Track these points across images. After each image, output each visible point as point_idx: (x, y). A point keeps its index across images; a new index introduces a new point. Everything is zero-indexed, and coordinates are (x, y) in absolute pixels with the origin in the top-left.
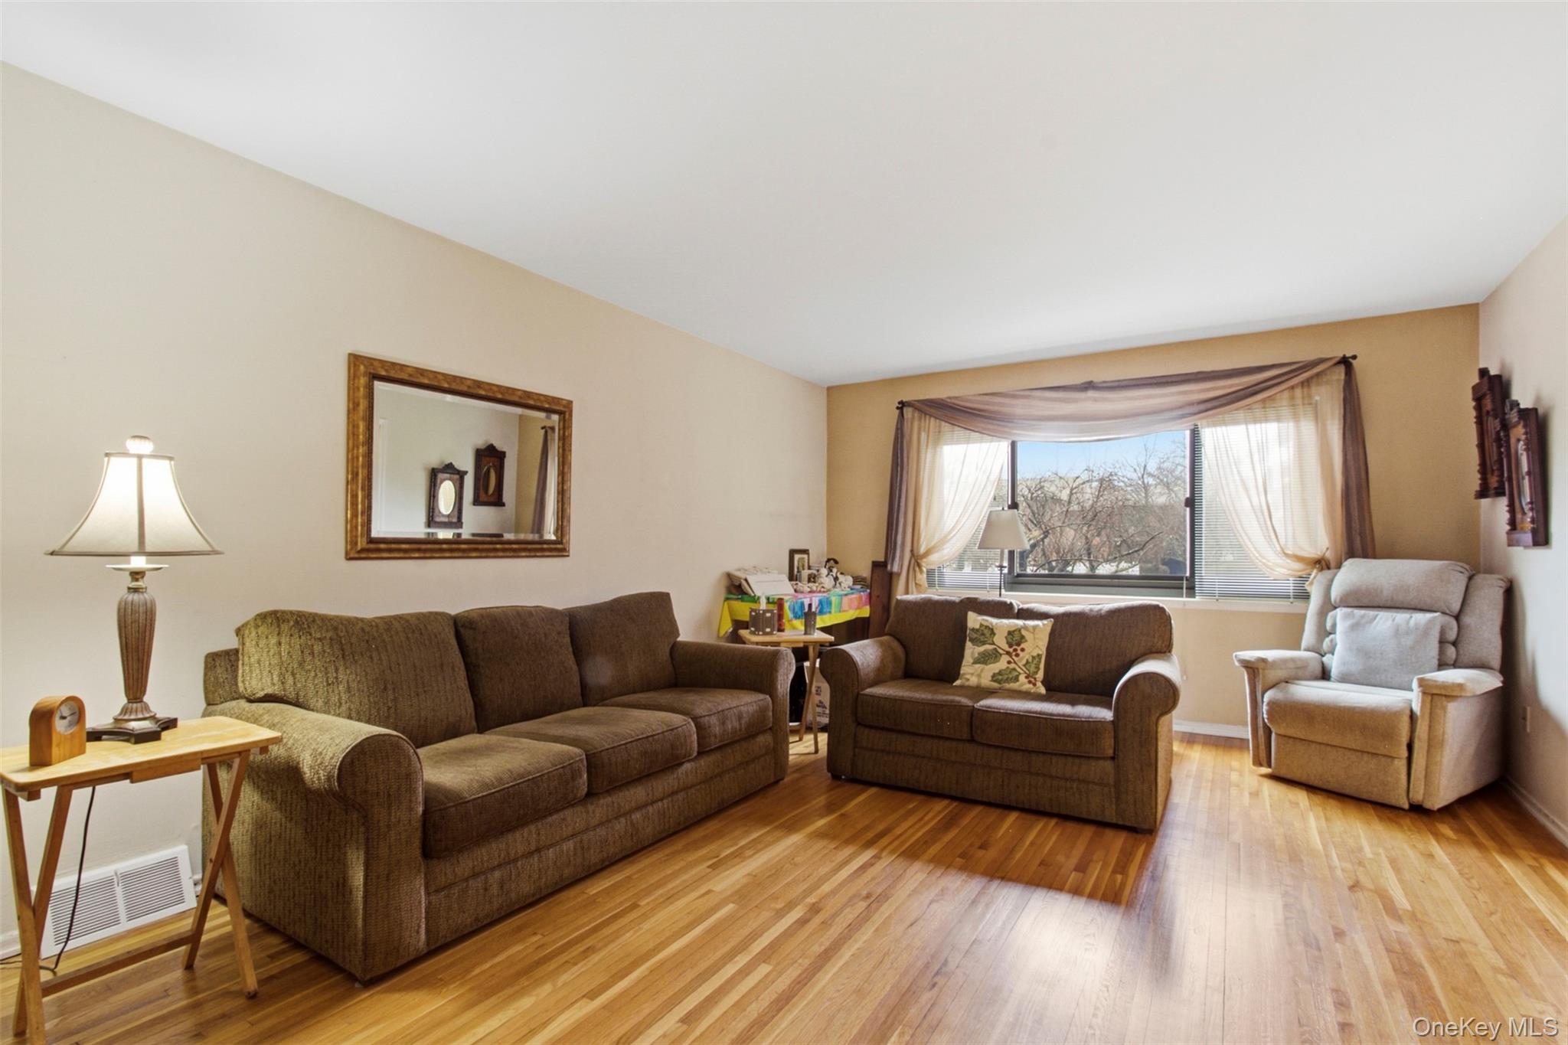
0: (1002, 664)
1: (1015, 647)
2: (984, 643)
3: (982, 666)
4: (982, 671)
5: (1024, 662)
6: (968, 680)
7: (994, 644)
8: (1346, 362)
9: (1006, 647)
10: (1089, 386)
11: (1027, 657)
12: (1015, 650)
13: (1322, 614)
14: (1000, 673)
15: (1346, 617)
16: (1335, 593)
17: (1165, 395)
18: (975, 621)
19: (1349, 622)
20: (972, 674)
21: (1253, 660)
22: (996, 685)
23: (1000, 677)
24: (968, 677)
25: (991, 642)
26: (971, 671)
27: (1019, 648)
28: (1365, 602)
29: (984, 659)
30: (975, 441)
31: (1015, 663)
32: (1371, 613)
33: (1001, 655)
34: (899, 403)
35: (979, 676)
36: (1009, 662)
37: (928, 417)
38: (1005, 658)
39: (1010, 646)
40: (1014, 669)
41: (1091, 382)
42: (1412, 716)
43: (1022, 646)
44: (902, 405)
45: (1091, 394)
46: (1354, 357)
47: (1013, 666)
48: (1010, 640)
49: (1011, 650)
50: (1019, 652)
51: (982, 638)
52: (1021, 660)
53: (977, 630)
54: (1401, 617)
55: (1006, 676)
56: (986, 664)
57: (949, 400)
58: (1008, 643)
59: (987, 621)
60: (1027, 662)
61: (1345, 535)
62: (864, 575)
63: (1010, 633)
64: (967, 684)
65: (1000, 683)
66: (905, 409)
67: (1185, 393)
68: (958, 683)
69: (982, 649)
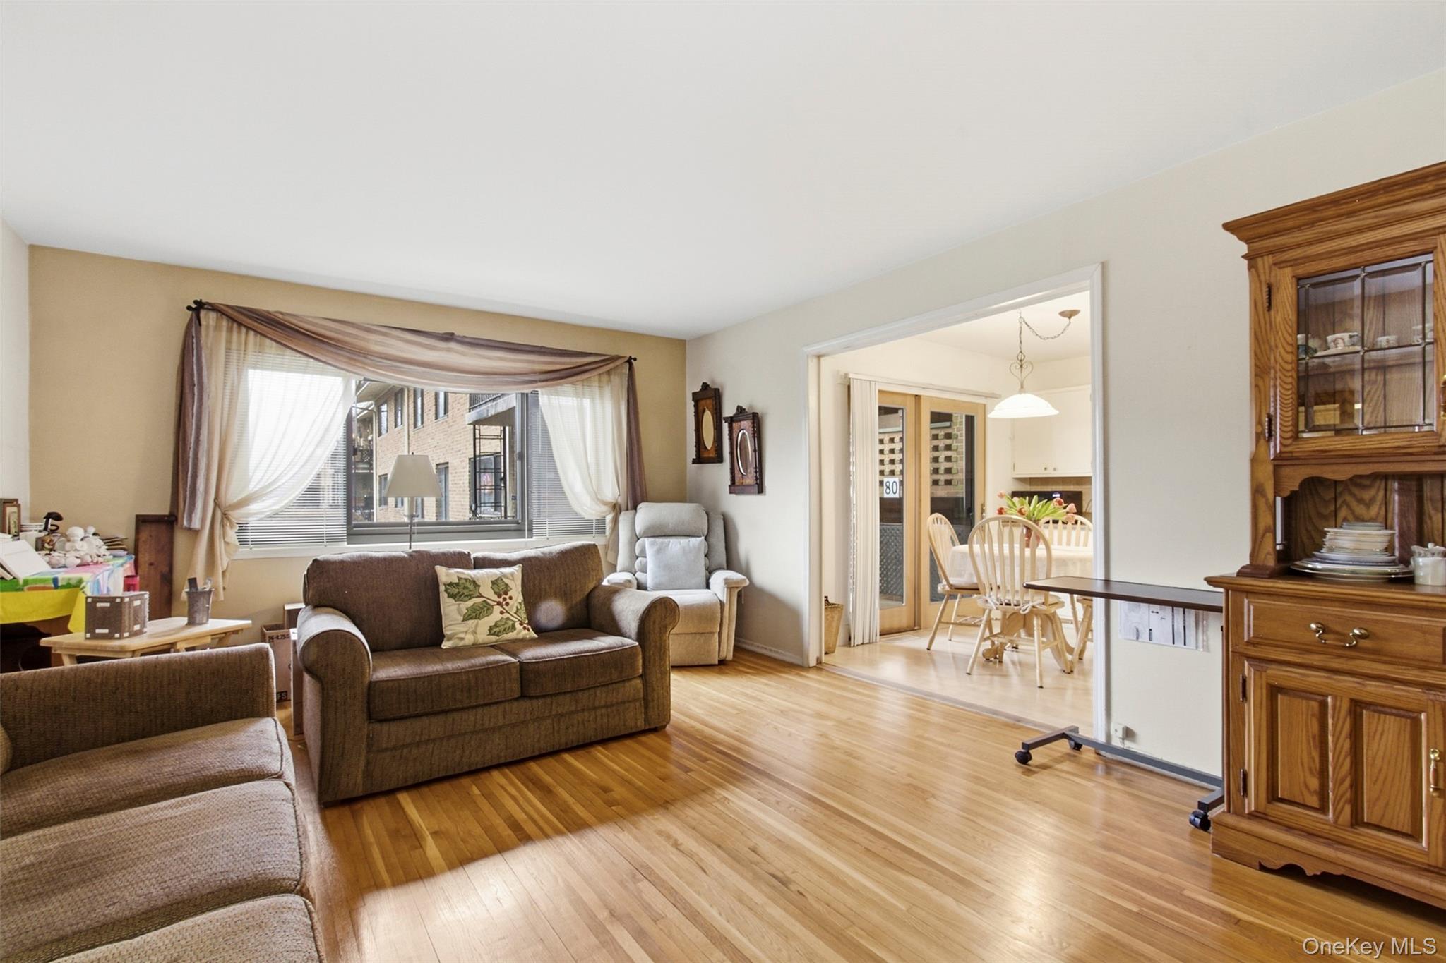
0: (496, 616)
1: (503, 596)
2: (470, 597)
3: (476, 621)
4: (477, 625)
5: (515, 610)
6: (462, 639)
7: (481, 596)
8: (630, 361)
9: (495, 598)
10: (449, 337)
11: (516, 605)
12: (505, 599)
13: (632, 544)
14: (496, 625)
15: (652, 544)
16: (639, 529)
17: (514, 361)
18: (448, 575)
19: (655, 548)
20: (466, 632)
21: (622, 582)
22: (494, 638)
23: (497, 629)
24: (462, 635)
25: (477, 594)
26: (465, 629)
27: (507, 597)
28: (658, 533)
29: (475, 614)
30: (315, 372)
31: (507, 612)
32: (666, 540)
33: (492, 606)
34: (195, 302)
35: (474, 632)
36: (502, 613)
37: (244, 330)
38: (497, 609)
39: (499, 596)
40: (508, 619)
41: (453, 334)
42: (722, 604)
43: (510, 594)
44: (199, 307)
45: (453, 345)
46: (635, 359)
47: (506, 615)
48: (497, 590)
49: (501, 600)
50: (508, 600)
51: (466, 592)
52: (512, 608)
53: (457, 584)
54: (684, 541)
55: (503, 628)
56: (479, 619)
57: (280, 316)
58: (495, 593)
59: (463, 573)
60: (518, 609)
61: (629, 486)
62: (122, 536)
63: (493, 583)
64: (461, 643)
65: (498, 636)
66: (203, 313)
67: (533, 362)
68: (446, 645)
69: (470, 603)
